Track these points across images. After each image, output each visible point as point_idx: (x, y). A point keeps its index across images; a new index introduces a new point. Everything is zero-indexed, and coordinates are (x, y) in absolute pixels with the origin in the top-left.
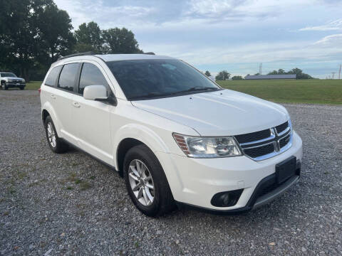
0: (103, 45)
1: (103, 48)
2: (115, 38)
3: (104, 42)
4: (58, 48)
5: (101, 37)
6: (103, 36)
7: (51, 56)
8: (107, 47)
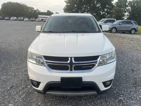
0: (127, 8)
1: (127, 9)
2: (134, 4)
3: (128, 6)
4: (106, 10)
5: (127, 4)
6: (128, 3)
7: (102, 13)
8: (129, 9)
